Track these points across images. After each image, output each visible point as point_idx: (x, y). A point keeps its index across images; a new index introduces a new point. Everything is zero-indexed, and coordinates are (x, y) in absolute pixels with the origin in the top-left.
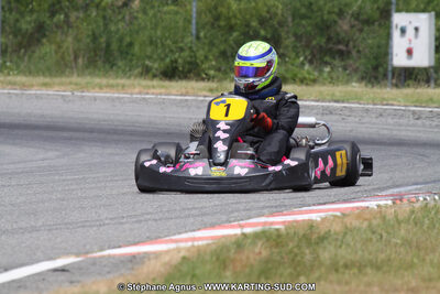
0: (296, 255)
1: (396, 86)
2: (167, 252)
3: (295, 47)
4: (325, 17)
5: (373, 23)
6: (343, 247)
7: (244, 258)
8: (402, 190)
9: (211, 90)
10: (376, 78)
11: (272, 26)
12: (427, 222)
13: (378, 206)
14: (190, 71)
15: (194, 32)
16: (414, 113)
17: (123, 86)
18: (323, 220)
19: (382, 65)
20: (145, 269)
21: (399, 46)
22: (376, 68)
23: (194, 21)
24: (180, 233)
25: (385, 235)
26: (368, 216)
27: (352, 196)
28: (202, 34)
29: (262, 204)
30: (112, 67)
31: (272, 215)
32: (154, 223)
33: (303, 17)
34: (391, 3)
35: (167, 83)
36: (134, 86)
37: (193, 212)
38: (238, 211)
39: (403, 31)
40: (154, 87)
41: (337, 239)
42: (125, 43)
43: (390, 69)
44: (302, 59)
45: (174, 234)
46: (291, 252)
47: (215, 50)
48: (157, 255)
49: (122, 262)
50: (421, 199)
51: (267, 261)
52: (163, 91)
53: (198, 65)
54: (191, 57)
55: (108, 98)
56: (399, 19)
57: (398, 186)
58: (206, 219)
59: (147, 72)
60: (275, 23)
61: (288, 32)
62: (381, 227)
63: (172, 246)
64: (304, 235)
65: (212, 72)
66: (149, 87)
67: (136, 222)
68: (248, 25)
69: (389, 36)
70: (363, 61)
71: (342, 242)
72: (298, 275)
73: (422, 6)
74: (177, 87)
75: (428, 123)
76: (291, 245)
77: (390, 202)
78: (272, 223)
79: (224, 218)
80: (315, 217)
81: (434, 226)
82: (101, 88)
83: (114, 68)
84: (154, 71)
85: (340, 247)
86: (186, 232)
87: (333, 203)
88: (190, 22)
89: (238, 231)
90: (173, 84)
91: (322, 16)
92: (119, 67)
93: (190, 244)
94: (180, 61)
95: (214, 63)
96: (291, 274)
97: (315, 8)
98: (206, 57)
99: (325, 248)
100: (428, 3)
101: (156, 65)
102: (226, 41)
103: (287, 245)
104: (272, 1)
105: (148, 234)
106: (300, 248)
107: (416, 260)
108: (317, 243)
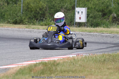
0: (50, 68)
1: (76, 27)
2: (15, 67)
3: (49, 16)
4: (57, 9)
5: (70, 11)
7: (37, 69)
8: (79, 53)
9: (26, 27)
10: (71, 25)
11: (43, 11)
12: (86, 60)
13: (73, 57)
14: (20, 23)
15: (22, 12)
16: (81, 34)
17: (2, 26)
18: (58, 60)
19: (72, 22)
20: (9, 72)
21: (77, 16)
22: (71, 22)
23: (22, 9)
24: (19, 63)
25: (75, 63)
26: (70, 59)
27: (66, 54)
29: (41, 56)
31: (44, 58)
32: (11, 60)
33: (51, 8)
34: (74, 5)
35: (14, 25)
36: (5, 26)
38: (34, 57)
39: (78, 12)
40: (11, 26)
41: (62, 65)
42: (3, 15)
43: (75, 22)
44: (51, 19)
45: (17, 63)
46: (49, 67)
47: (27, 17)
48: (13, 68)
49: (3, 70)
50: (84, 55)
51: (43, 70)
52: (13, 27)
53: (23, 21)
56: (77, 9)
57: (77, 52)
58: (26, 59)
59: (9, 22)
60: (44, 10)
61: (47, 12)
62: (73, 61)
63: (17, 66)
64: (53, 63)
65: (27, 23)
66: (9, 26)
67: (7, 60)
68: (36, 10)
69: (74, 14)
70: (67, 20)
72: (52, 73)
73: (83, 6)
74: (17, 26)
75: (85, 36)
76: (49, 66)
77: (76, 56)
78: (44, 61)
79: (31, 59)
80: (56, 59)
81: (88, 62)
84: (11, 22)
85: (63, 66)
86: (20, 62)
87: (60, 56)
88: (21, 9)
89: (35, 62)
92: (1, 21)
93: (21, 65)
94: (18, 20)
95: (27, 20)
96: (49, 73)
97: (55, 6)
98: (25, 19)
99: (58, 67)
100: (85, 5)
101: (11, 21)
102: (30, 15)
103: (48, 66)
104: (43, 4)
105: (10, 63)
106: (52, 67)
107: (83, 70)
108: (56, 65)
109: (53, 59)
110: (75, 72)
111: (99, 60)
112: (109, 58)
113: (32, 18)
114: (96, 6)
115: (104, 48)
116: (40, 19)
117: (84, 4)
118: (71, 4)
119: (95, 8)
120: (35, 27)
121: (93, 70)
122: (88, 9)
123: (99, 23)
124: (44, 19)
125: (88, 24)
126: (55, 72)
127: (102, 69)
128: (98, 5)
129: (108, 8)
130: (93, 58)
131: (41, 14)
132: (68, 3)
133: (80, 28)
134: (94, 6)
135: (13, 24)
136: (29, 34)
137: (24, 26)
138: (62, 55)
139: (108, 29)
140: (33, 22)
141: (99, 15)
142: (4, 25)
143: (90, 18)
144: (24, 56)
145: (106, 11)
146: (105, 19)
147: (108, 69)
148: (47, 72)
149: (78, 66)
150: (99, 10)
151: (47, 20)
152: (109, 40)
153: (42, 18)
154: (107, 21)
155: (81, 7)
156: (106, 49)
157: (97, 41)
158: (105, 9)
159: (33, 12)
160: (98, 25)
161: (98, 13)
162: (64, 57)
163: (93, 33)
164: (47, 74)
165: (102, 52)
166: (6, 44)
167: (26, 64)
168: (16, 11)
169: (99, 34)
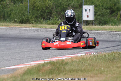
0: (59, 68)
1: (84, 25)
2: (23, 67)
3: (56, 15)
4: (64, 7)
5: (77, 8)
6: (72, 66)
7: (45, 69)
8: (87, 52)
9: (33, 26)
12: (95, 59)
13: (81, 55)
14: (27, 22)
15: (28, 11)
16: (89, 32)
18: (66, 59)
19: (80, 20)
20: (17, 72)
21: (85, 14)
23: (28, 8)
24: (26, 63)
25: (83, 63)
26: (78, 58)
27: (74, 53)
28: (30, 12)
29: (49, 55)
30: (5, 21)
31: (52, 58)
32: (19, 60)
34: (82, 3)
35: (21, 25)
36: (12, 26)
37: (30, 57)
38: (42, 57)
39: (86, 10)
40: (17, 25)
41: (70, 64)
42: (9, 14)
43: (82, 21)
44: (58, 18)
45: (25, 63)
47: (34, 16)
48: (20, 68)
50: (93, 54)
51: (51, 70)
52: (20, 26)
53: (29, 20)
54: (27, 18)
55: (5, 29)
56: (85, 7)
58: (33, 59)
59: (15, 22)
60: (51, 8)
61: (54, 11)
63: (24, 66)
64: (61, 63)
66: (16, 26)
67: (14, 60)
68: (43, 9)
69: (82, 12)
71: (72, 64)
72: (60, 73)
75: (93, 35)
77: (84, 55)
78: (52, 60)
79: (38, 59)
80: (64, 58)
81: (97, 60)
82: (3, 26)
83: (6, 21)
85: (71, 66)
86: (28, 62)
89: (43, 62)
90: (23, 25)
91: (63, 6)
92: (7, 21)
93: (29, 65)
94: (24, 19)
95: (34, 19)
96: (58, 73)
97: (61, 4)
98: (31, 18)
99: (67, 66)
101: (18, 20)
102: (37, 13)
103: (56, 65)
104: (49, 2)
105: (18, 63)
106: (60, 66)
107: (92, 69)
108: (65, 65)
109: (61, 58)
110: (84, 71)
111: (108, 58)
112: (118, 57)
113: (39, 18)
114: (104, 3)
115: (113, 47)
116: (47, 18)
117: (91, 2)
118: (78, 2)
119: (102, 6)
120: (42, 26)
121: (102, 69)
122: (96, 6)
123: (107, 20)
124: (51, 17)
125: (96, 22)
126: (64, 71)
127: (111, 68)
128: (106, 3)
129: (116, 5)
130: (102, 57)
131: (48, 12)
132: (75, 1)
133: (88, 26)
134: (101, 3)
135: (19, 23)
136: (37, 34)
137: (31, 25)
138: (70, 55)
139: (117, 27)
140: (40, 21)
141: (107, 13)
142: (10, 24)
143: (98, 15)
144: (32, 56)
145: (114, 8)
146: (113, 16)
147: (118, 67)
148: (55, 72)
149: (87, 65)
150: (107, 8)
151: (54, 19)
152: (118, 38)
153: (49, 17)
154: (115, 18)
155: (89, 5)
156: (115, 47)
157: (105, 39)
158: (113, 6)
159: (40, 11)
160: (106, 23)
161: (106, 11)
162: (72, 56)
163: (101, 32)
164: (55, 73)
165: (111, 50)
166: (13, 44)
167: (34, 64)
168: (22, 10)
169: (107, 32)
